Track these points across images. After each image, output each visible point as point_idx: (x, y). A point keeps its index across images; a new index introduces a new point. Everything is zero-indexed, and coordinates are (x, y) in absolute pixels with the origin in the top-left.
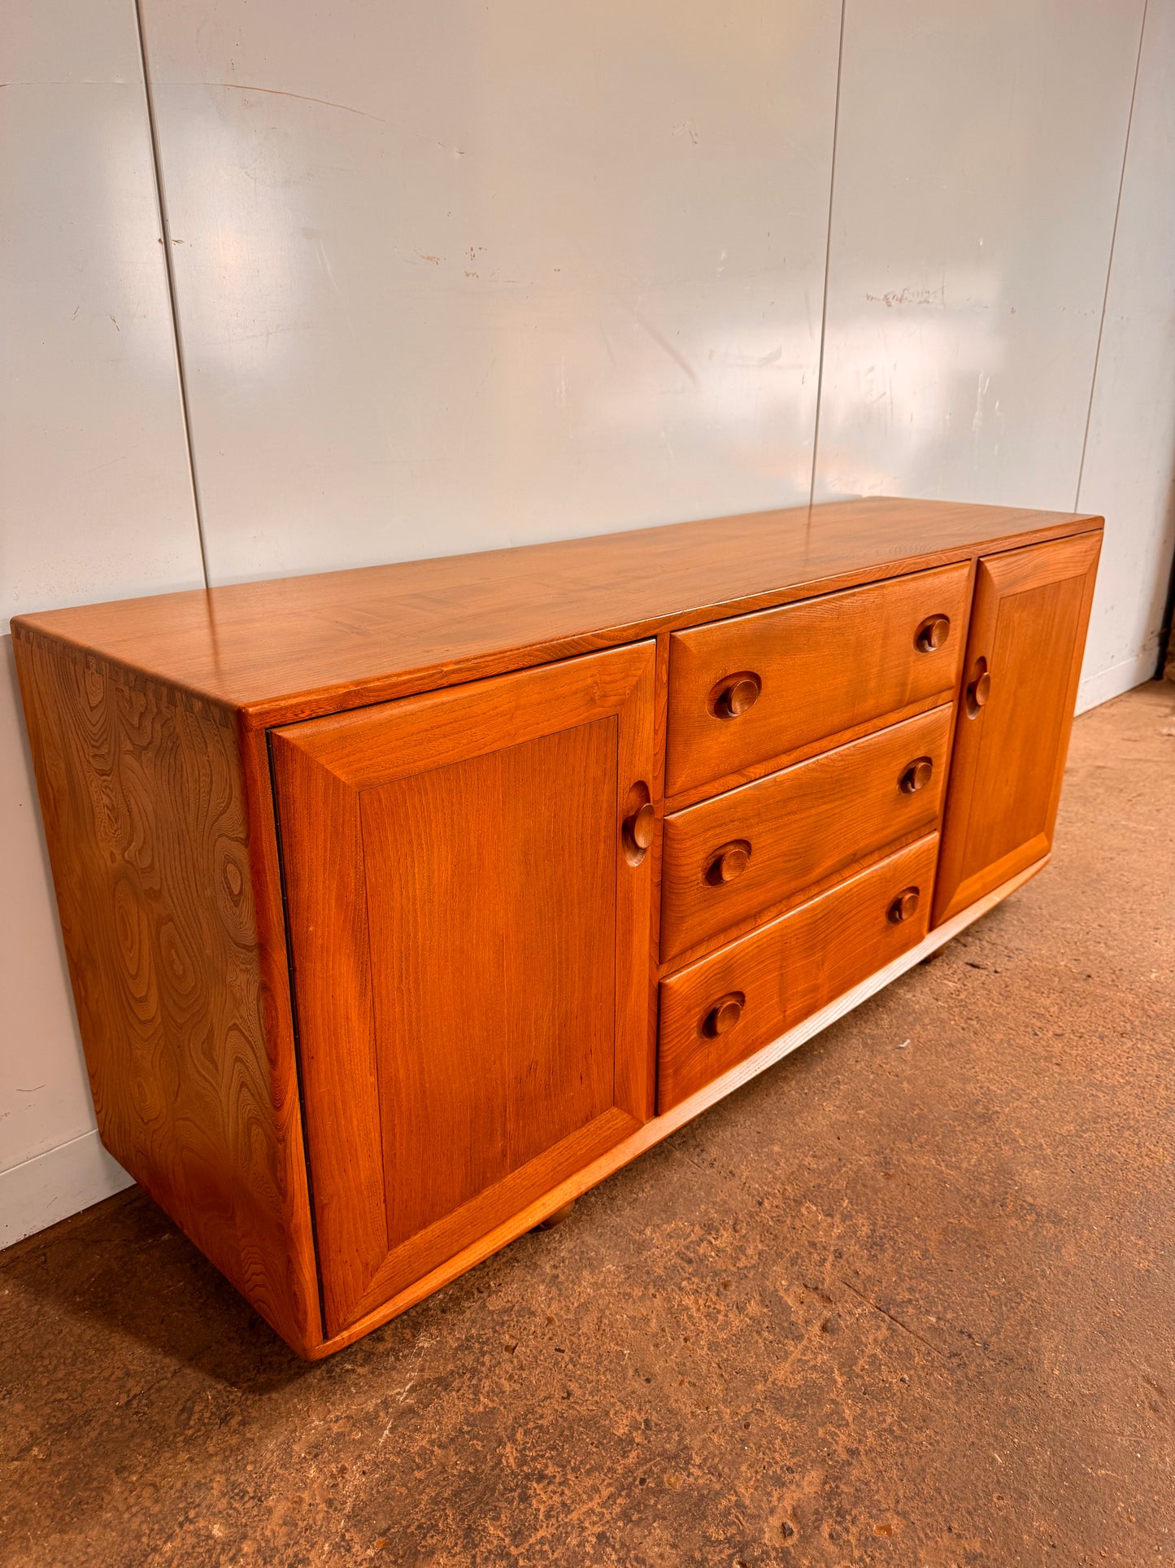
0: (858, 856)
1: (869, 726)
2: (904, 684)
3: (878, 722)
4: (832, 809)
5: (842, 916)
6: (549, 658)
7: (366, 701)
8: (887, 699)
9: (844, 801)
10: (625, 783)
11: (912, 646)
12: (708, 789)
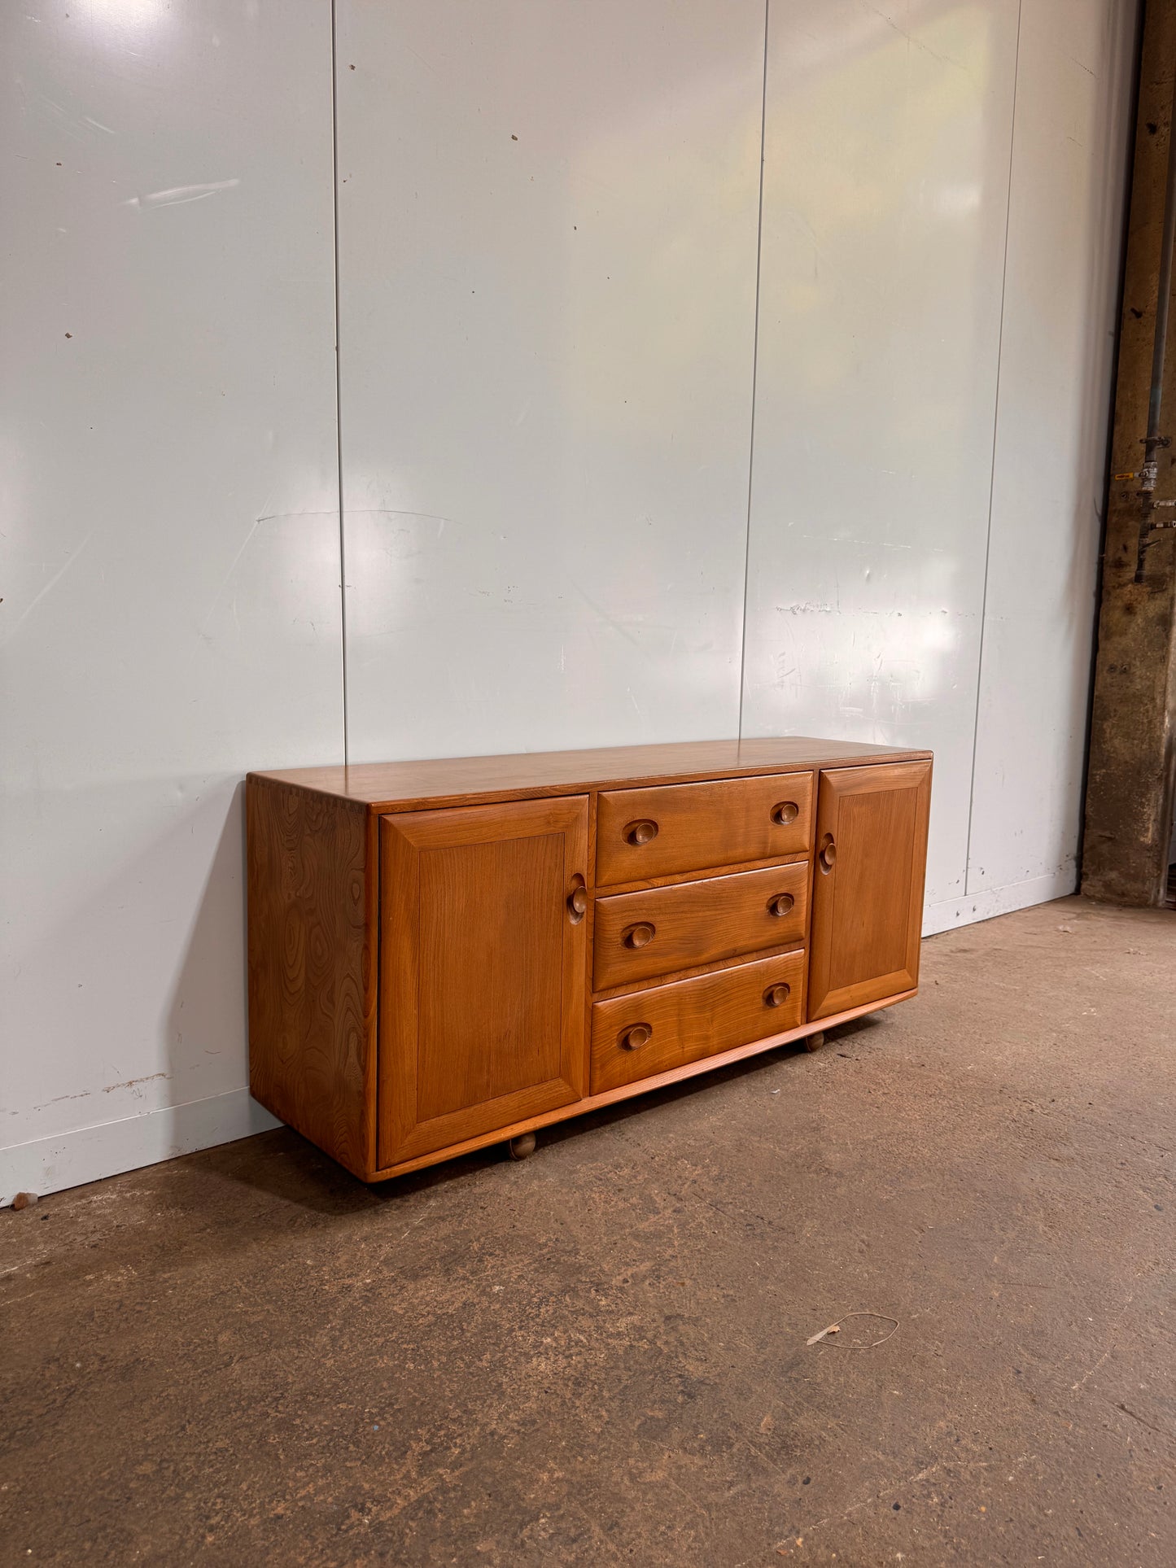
0: (737, 953)
1: (742, 866)
2: (765, 843)
3: (748, 865)
4: (715, 915)
5: (725, 991)
6: (524, 797)
7: (426, 807)
8: (753, 849)
9: (723, 912)
10: (568, 874)
11: (769, 819)
12: (624, 887)
